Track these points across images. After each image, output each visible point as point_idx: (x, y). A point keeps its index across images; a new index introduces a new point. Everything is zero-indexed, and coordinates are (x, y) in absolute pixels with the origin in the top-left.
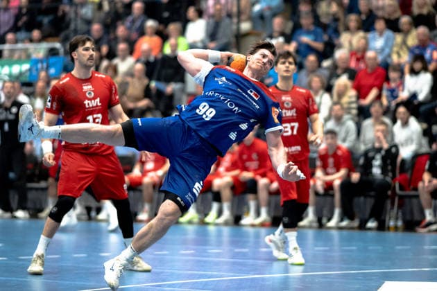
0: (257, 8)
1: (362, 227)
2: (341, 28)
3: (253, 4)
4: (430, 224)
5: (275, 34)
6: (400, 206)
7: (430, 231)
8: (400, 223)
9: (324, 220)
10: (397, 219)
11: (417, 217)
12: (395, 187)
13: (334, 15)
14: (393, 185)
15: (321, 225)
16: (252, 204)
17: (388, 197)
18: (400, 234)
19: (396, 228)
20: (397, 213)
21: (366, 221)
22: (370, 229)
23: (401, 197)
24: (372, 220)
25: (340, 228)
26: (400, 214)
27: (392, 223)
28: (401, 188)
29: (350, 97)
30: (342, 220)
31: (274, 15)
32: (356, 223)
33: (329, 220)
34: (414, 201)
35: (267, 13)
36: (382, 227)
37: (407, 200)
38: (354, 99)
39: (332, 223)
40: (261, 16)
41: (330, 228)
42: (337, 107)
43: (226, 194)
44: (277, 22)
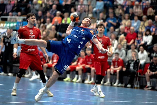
1: (125, 86)
2: (123, 18)
3: (93, 8)
4: (148, 87)
5: (100, 19)
6: (139, 80)
7: (148, 90)
8: (138, 86)
9: (113, 84)
10: (137, 85)
11: (144, 85)
12: (137, 74)
13: (120, 14)
15: (112, 85)
16: (89, 76)
17: (135, 77)
18: (138, 90)
19: (137, 88)
21: (127, 85)
22: (128, 87)
23: (139, 77)
24: (129, 84)
25: (118, 87)
26: (139, 83)
27: (136, 86)
28: (140, 74)
29: (124, 42)
30: (119, 84)
31: (100, 12)
32: (123, 85)
34: (144, 79)
35: (98, 12)
36: (132, 87)
37: (141, 79)
38: (125, 43)
39: (115, 85)
40: (96, 13)
42: (119, 45)
43: (80, 72)
44: (101, 15)
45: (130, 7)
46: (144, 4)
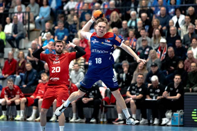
0: (38, 18)
1: (88, 122)
4: (120, 120)
5: (46, 31)
6: (105, 112)
7: (119, 124)
8: (105, 120)
10: (104, 118)
11: (113, 117)
12: (103, 103)
14: (102, 101)
16: (34, 111)
18: (105, 125)
19: (103, 122)
20: (104, 115)
23: (106, 108)
25: (76, 122)
27: (101, 120)
28: (106, 103)
29: (82, 60)
33: (72, 118)
34: (112, 109)
35: (42, 20)
36: (98, 122)
37: (109, 109)
38: (83, 61)
39: (72, 120)
40: (40, 22)
41: (71, 122)
42: (76, 65)
44: (47, 25)
45: (86, 11)
46: (106, 7)
